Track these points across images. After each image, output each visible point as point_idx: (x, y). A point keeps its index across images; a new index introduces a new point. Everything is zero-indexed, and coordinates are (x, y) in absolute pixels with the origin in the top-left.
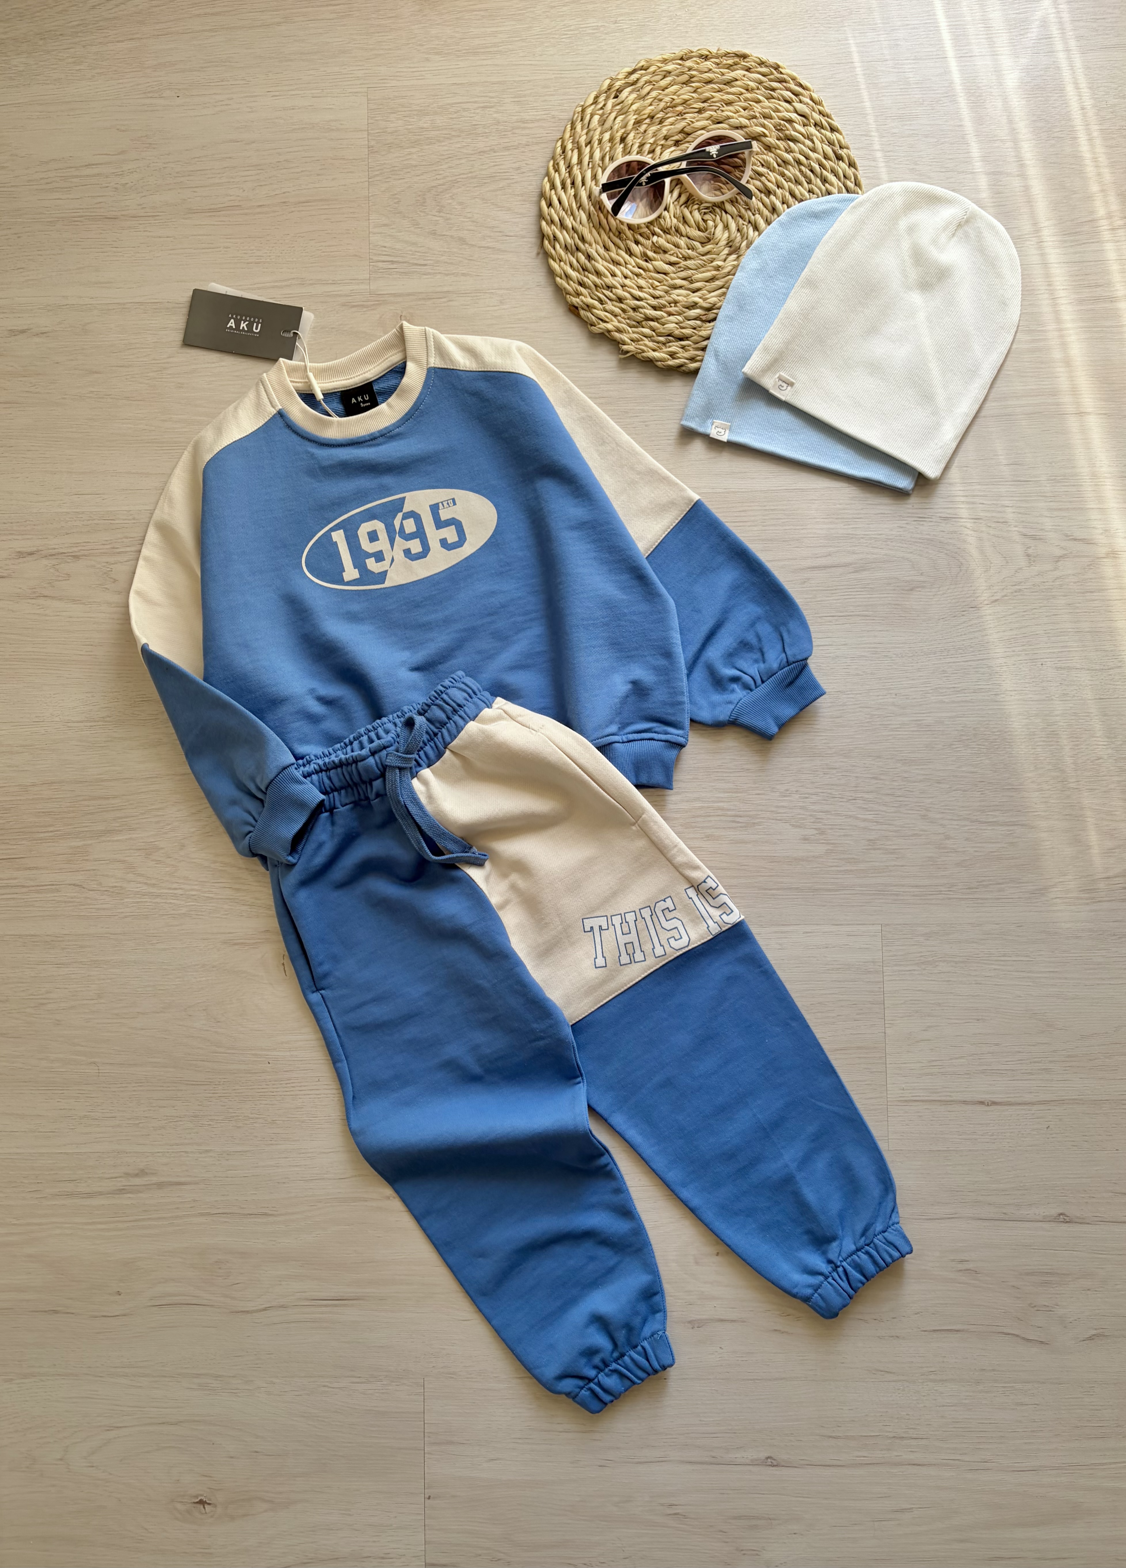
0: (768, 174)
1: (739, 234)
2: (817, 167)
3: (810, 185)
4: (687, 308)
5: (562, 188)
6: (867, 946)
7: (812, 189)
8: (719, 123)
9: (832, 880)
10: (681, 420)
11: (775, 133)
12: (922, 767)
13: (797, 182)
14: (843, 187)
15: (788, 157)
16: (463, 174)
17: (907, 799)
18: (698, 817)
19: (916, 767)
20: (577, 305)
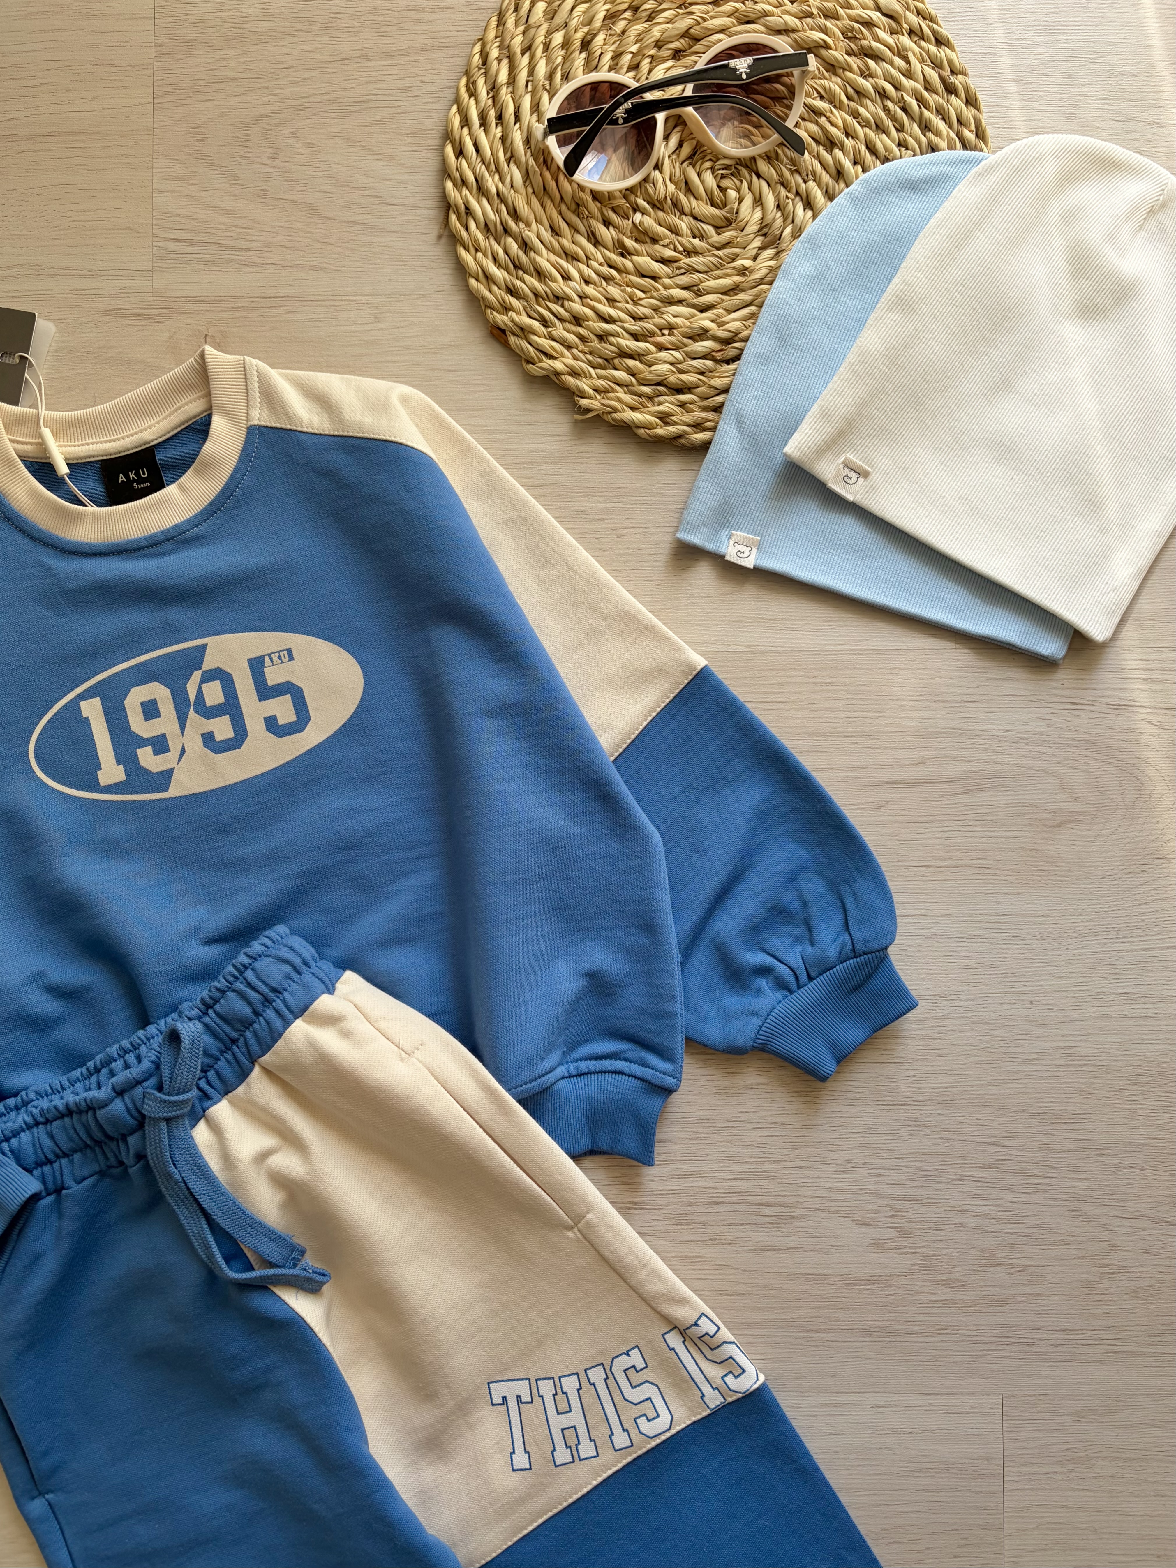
0: (831, 112)
1: (779, 214)
2: (914, 103)
3: (901, 135)
4: (689, 338)
5: (481, 125)
6: (976, 1431)
7: (905, 140)
8: (748, 22)
10: (677, 528)
11: (843, 44)
12: (1072, 1127)
13: (880, 128)
14: (957, 140)
15: (866, 85)
16: (314, 95)
17: (1048, 1181)
18: (697, 1204)
19: (1065, 1127)
20: (503, 327)
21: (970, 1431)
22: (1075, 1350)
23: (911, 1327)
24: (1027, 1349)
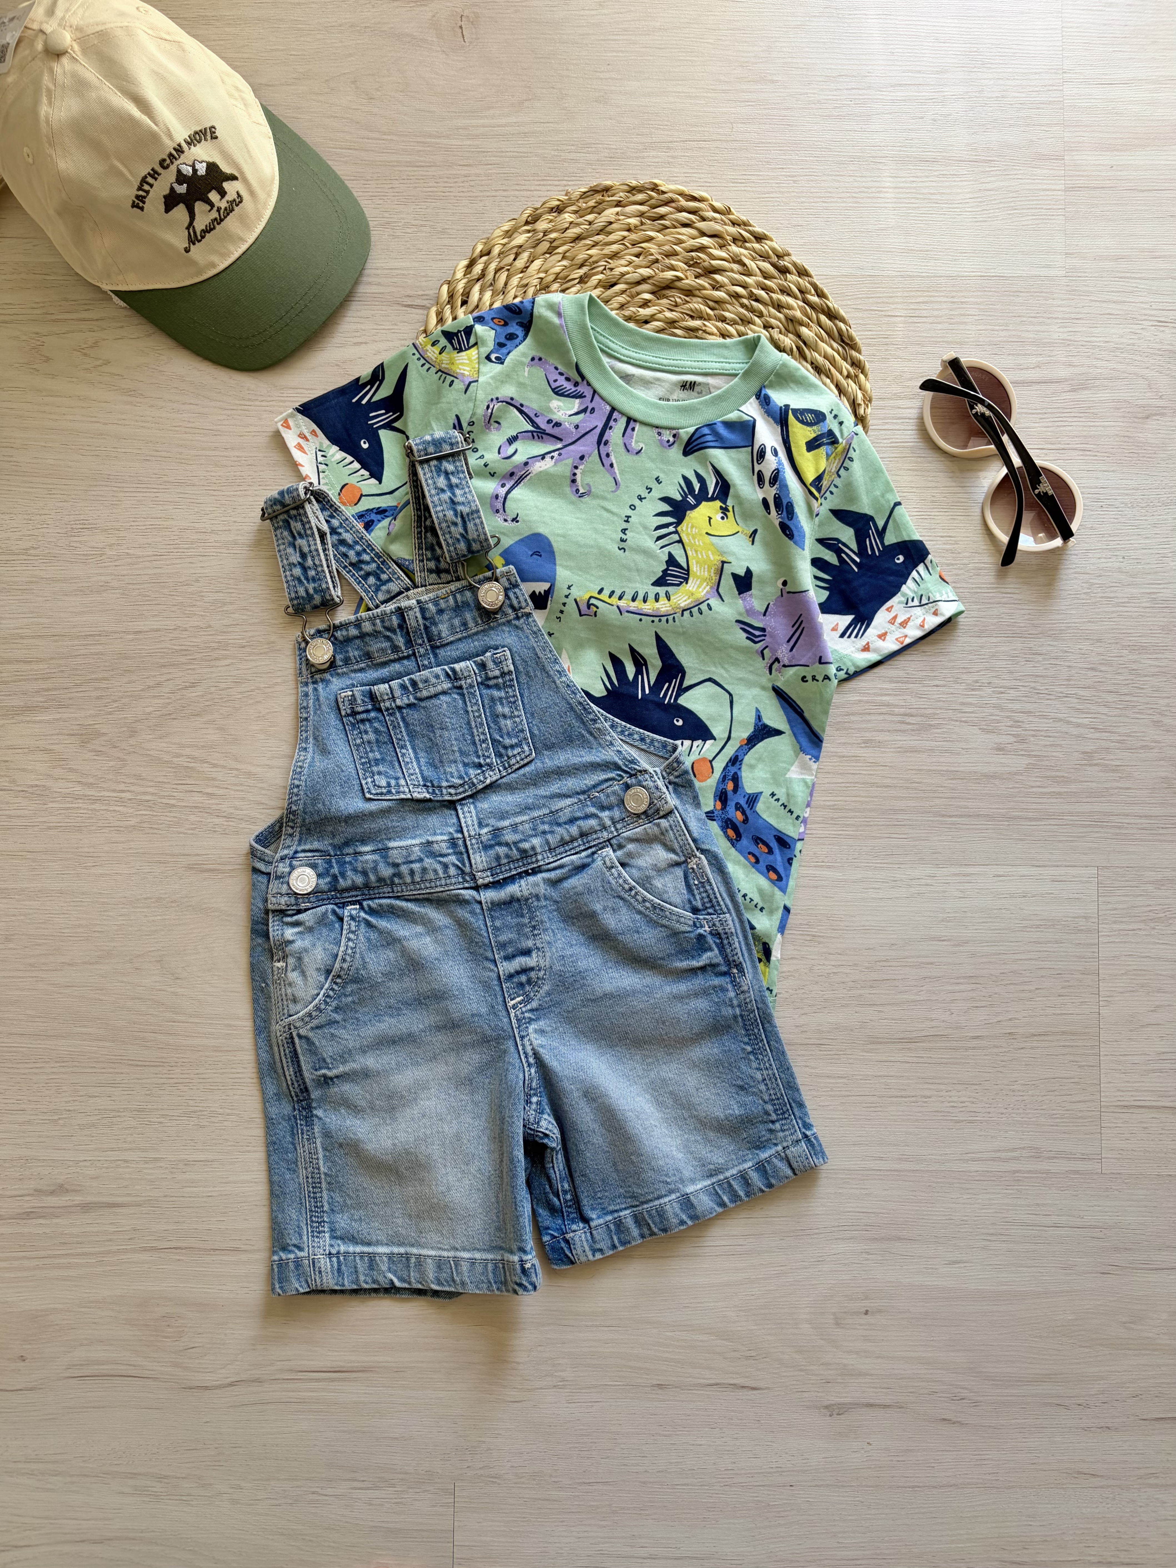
9: (1034, 806)
12: (1156, 656)
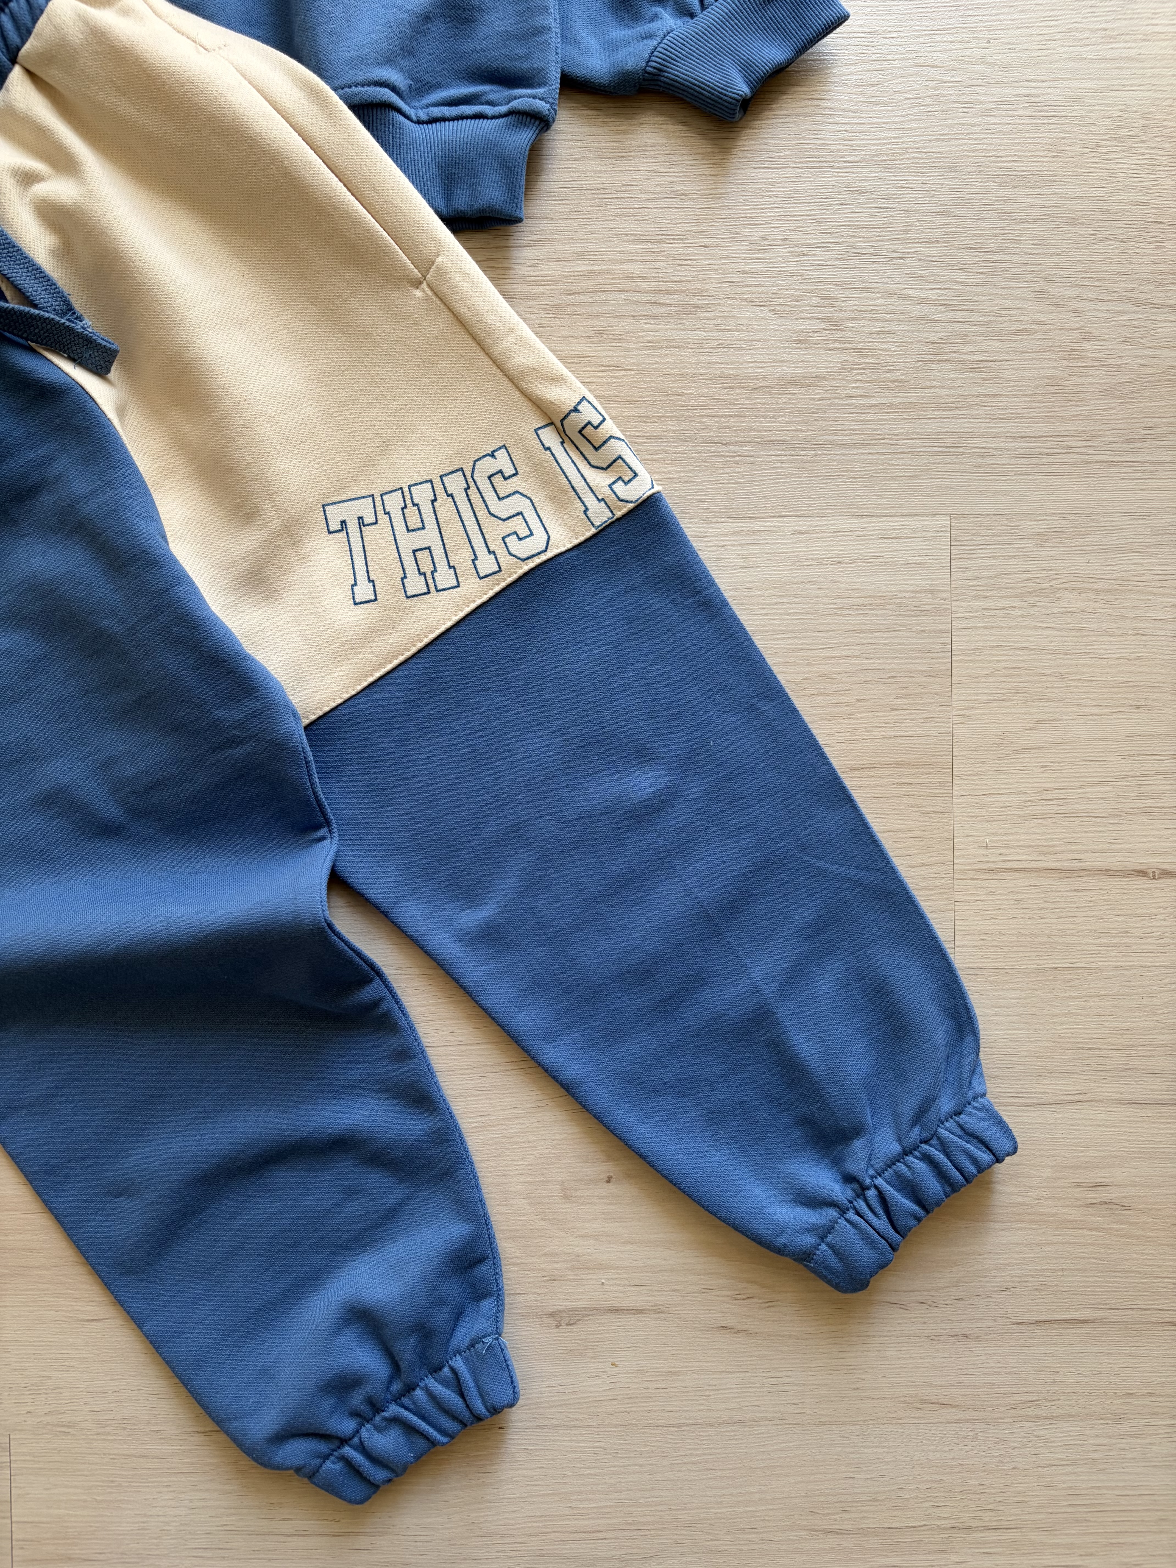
6: (921, 559)
17: (1007, 258)
19: (1028, 192)
21: (911, 559)
22: (1038, 461)
23: (841, 437)
24: (980, 461)
